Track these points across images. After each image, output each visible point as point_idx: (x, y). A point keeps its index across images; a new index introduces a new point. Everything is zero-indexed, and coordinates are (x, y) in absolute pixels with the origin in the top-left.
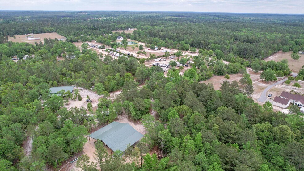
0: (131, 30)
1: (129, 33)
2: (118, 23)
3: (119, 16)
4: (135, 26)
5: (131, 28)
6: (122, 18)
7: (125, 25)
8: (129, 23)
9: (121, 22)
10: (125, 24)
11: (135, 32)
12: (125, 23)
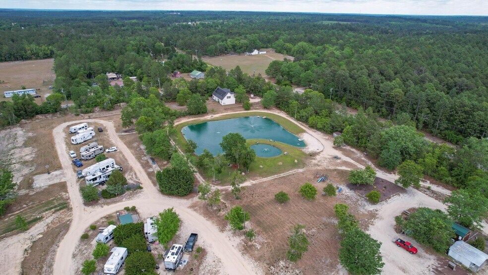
0: (261, 53)
1: (257, 75)
2: (229, 34)
3: (234, 18)
4: (269, 41)
5: (258, 49)
6: (240, 23)
7: (246, 41)
8: (254, 33)
9: (235, 30)
10: (246, 38)
11: (274, 69)
12: (243, 34)
